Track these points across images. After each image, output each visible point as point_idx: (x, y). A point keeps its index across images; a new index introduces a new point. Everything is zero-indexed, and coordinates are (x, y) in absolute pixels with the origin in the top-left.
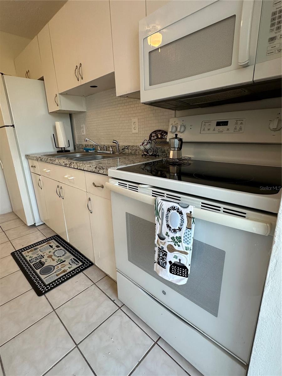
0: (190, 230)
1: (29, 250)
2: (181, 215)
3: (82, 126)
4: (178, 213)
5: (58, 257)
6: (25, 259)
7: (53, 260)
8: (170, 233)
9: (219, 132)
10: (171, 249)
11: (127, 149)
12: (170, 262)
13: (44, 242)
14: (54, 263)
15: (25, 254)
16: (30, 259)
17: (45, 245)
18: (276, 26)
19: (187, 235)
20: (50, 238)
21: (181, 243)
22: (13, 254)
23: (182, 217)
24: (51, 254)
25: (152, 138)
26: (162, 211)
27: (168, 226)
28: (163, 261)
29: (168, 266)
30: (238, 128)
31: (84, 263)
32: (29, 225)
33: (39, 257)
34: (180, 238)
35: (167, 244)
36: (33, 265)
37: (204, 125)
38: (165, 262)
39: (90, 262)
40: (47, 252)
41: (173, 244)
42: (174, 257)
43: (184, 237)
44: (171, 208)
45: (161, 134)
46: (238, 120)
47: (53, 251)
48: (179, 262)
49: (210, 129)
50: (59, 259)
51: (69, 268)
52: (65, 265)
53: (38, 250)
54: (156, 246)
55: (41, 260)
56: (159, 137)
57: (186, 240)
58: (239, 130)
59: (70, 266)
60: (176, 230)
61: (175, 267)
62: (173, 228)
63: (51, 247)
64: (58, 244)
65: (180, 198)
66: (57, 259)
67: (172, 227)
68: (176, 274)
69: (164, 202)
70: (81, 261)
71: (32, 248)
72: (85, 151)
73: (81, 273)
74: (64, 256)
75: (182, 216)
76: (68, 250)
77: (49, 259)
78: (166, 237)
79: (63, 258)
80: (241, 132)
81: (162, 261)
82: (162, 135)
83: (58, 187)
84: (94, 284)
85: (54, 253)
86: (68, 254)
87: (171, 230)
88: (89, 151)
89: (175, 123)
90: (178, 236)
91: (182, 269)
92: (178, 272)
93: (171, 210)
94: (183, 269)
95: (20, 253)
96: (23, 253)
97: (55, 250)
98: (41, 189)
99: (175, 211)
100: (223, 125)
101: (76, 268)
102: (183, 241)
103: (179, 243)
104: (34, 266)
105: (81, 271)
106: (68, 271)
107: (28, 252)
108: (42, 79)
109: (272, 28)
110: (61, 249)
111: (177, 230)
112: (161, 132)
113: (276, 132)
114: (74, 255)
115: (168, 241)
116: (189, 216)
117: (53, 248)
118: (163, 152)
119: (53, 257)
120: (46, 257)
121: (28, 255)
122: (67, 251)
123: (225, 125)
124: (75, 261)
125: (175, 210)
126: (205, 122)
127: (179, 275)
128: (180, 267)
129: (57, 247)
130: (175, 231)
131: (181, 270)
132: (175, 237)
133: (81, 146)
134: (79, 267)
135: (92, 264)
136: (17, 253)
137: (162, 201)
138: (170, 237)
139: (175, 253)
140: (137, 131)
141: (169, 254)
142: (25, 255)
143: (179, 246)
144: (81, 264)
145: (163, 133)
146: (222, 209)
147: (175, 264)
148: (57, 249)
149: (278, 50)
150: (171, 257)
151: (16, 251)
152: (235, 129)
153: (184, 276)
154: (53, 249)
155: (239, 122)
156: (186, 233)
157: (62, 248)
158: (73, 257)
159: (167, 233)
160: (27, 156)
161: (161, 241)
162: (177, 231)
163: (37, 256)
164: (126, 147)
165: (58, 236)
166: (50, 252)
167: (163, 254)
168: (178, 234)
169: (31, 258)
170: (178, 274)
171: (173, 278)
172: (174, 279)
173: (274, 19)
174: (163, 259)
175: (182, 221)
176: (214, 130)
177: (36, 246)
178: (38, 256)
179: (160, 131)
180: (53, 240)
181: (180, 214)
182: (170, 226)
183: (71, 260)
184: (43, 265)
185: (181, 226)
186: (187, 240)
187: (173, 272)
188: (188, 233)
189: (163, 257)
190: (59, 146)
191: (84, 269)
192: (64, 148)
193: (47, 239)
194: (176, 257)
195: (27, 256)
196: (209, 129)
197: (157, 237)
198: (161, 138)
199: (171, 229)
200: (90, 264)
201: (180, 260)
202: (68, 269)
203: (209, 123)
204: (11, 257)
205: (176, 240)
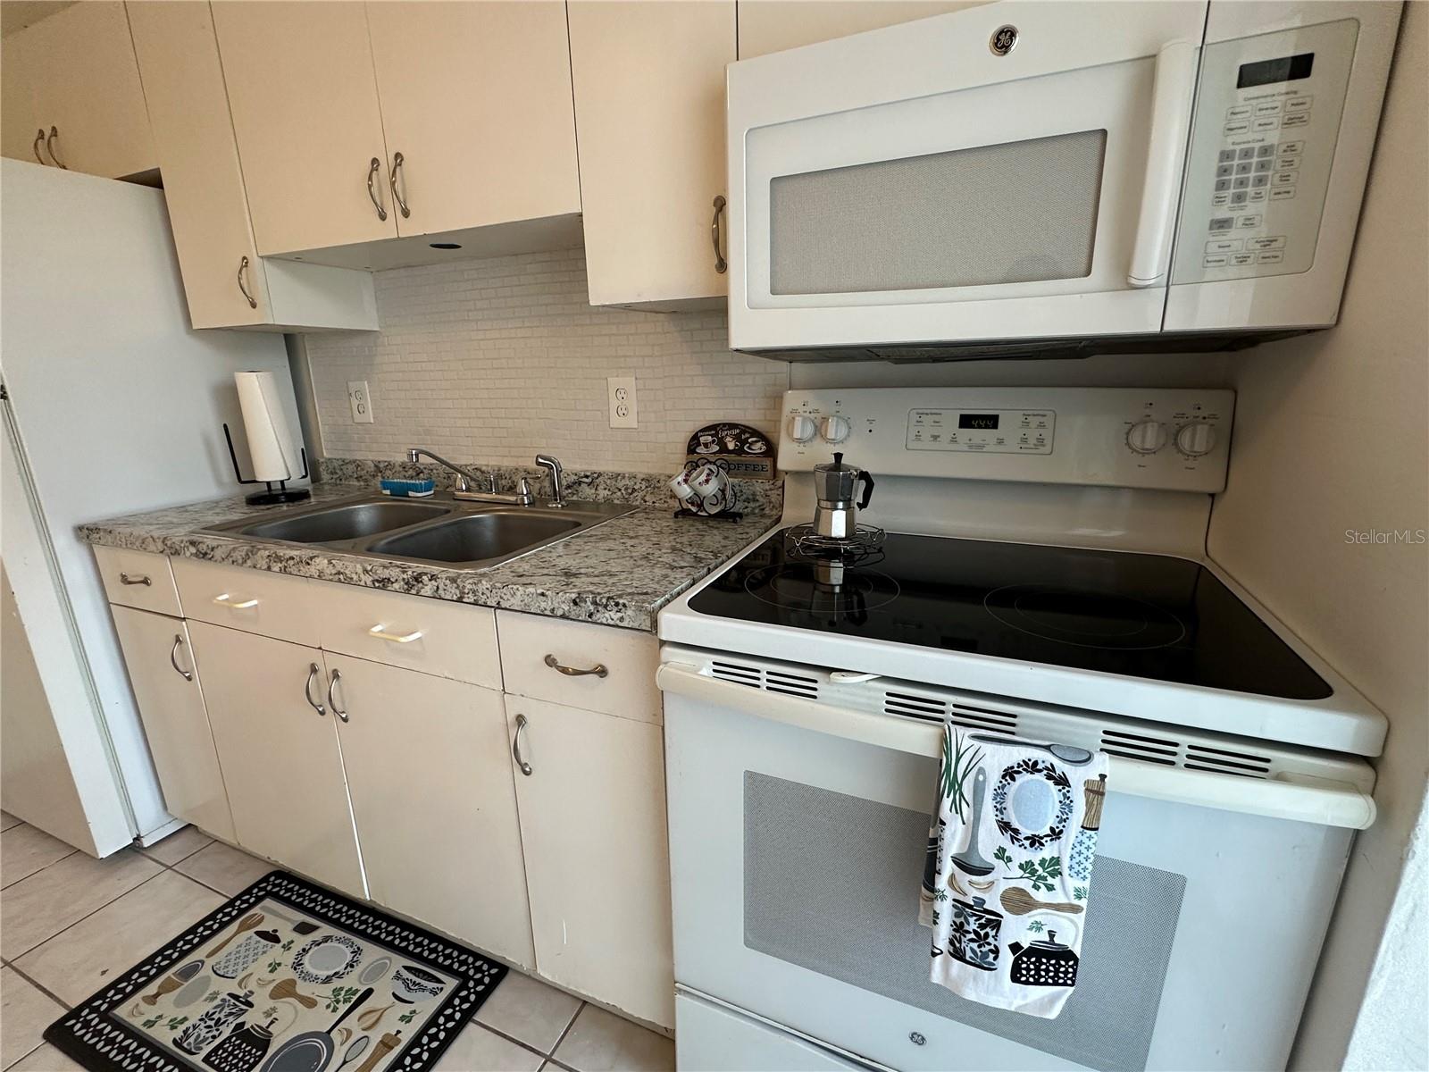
0: (1092, 833)
1: (152, 989)
2: (1061, 787)
3: (353, 386)
4: (1051, 783)
5: (328, 980)
6: (144, 1041)
7: (310, 1003)
8: (1012, 849)
9: (970, 447)
10: (1019, 902)
11: (589, 484)
12: (1015, 947)
13: (223, 926)
14: (320, 1019)
15: (136, 1011)
16: (178, 1033)
17: (234, 938)
18: (1232, 191)
19: (1084, 851)
20: (248, 891)
21: (1058, 878)
22: (59, 1035)
23: (1064, 794)
24: (285, 973)
25: (701, 450)
26: (976, 779)
27: (1005, 826)
28: (979, 946)
29: (1007, 959)
30: (1032, 441)
31: (464, 977)
32: (104, 852)
33: (221, 1007)
34: (1056, 861)
35: (1003, 886)
36: (206, 1060)
37: (918, 422)
38: (991, 951)
39: (492, 963)
40: (260, 969)
41: (1026, 885)
42: (1031, 929)
43: (1072, 857)
44: (1019, 766)
45: (737, 438)
46: (1029, 415)
47: (290, 957)
48: (1047, 939)
49: (939, 436)
50: (337, 991)
51: (406, 1019)
52: (376, 1015)
53: (206, 971)
54: (943, 897)
55: (243, 1023)
56: (731, 446)
57: (1077, 868)
58: (1035, 445)
59: (405, 1009)
60: (1042, 838)
61: (1033, 960)
62: (1026, 832)
63: (272, 937)
64: (301, 917)
65: (1014, 716)
66: (327, 990)
67: (1021, 829)
68: (1037, 983)
69: (987, 748)
70: (449, 970)
71: (162, 970)
72: (388, 492)
73: (471, 1028)
74: (358, 970)
75: (1065, 791)
76: (363, 935)
77: (286, 1007)
78: (999, 863)
79: (352, 981)
80: (1042, 450)
81: (975, 945)
82: (745, 442)
83: (314, 670)
84: (549, 1059)
85: (297, 965)
86: (372, 953)
87: (1018, 840)
88: (411, 494)
89: (808, 409)
90: (1048, 858)
91: (1058, 963)
92: (1043, 973)
93: (1019, 772)
94: (1063, 963)
95: (105, 1017)
96: (122, 1012)
97: (296, 948)
98: (189, 679)
99: (1040, 777)
100: (980, 427)
101: (439, 1012)
102: (1066, 871)
103: (1050, 880)
104: (211, 1064)
105: (468, 1016)
106: (406, 1038)
107: (152, 1000)
108: (153, 180)
109: (1222, 193)
110: (327, 939)
111: (1045, 839)
112: (738, 431)
113: (1146, 456)
114: (404, 952)
115: (1007, 877)
116: (1096, 791)
117: (284, 941)
118: (747, 500)
119: (303, 988)
120: (262, 1000)
121: (160, 1017)
122: (359, 942)
123: (987, 427)
124: (418, 980)
125: (1040, 771)
126: (920, 411)
127: (1046, 983)
128: (1049, 955)
129: (303, 929)
130: (1035, 841)
131: (1053, 965)
132: (1036, 863)
133: (351, 467)
134: (448, 1003)
135: (501, 971)
136: (86, 1024)
137: (977, 743)
138: (1015, 865)
139: (1037, 915)
140: (631, 421)
141: (1009, 920)
142: (137, 1023)
143: (1050, 888)
144: (451, 983)
145: (747, 435)
146: (1183, 751)
147: (1032, 951)
148: (303, 941)
149: (1236, 258)
150: (1018, 930)
151: (75, 1013)
152: (1024, 440)
153: (1065, 984)
154: (287, 947)
155: (1034, 421)
156: (1081, 843)
157: (326, 929)
158: (399, 962)
159: (1002, 850)
160: (88, 534)
161: (974, 878)
162: (1043, 841)
163: (209, 1007)
164: (587, 477)
165: (282, 874)
166: (274, 967)
167: (983, 921)
168: (1049, 851)
169: (183, 1027)
170: (1042, 980)
171: (1025, 997)
172: (1029, 1000)
173: (1225, 171)
174: (981, 939)
175: (1067, 805)
176: (954, 440)
177: (183, 954)
178: (217, 1002)
179: (732, 426)
180: (268, 902)
181: (1057, 783)
182: (1015, 825)
183: (398, 976)
184: (264, 1044)
185: (1060, 822)
186: (1082, 866)
187: (1023, 979)
188: (1087, 843)
189: (982, 933)
190: (255, 477)
191: (476, 1006)
192: (282, 482)
193: (231, 903)
194: (1038, 927)
195: (150, 1024)
196: (935, 437)
197: (947, 867)
198: (739, 451)
199: (1020, 837)
200: (494, 971)
201: (1052, 934)
202: (401, 1026)
203: (937, 418)
204: (55, 1056)
205: (1040, 871)
